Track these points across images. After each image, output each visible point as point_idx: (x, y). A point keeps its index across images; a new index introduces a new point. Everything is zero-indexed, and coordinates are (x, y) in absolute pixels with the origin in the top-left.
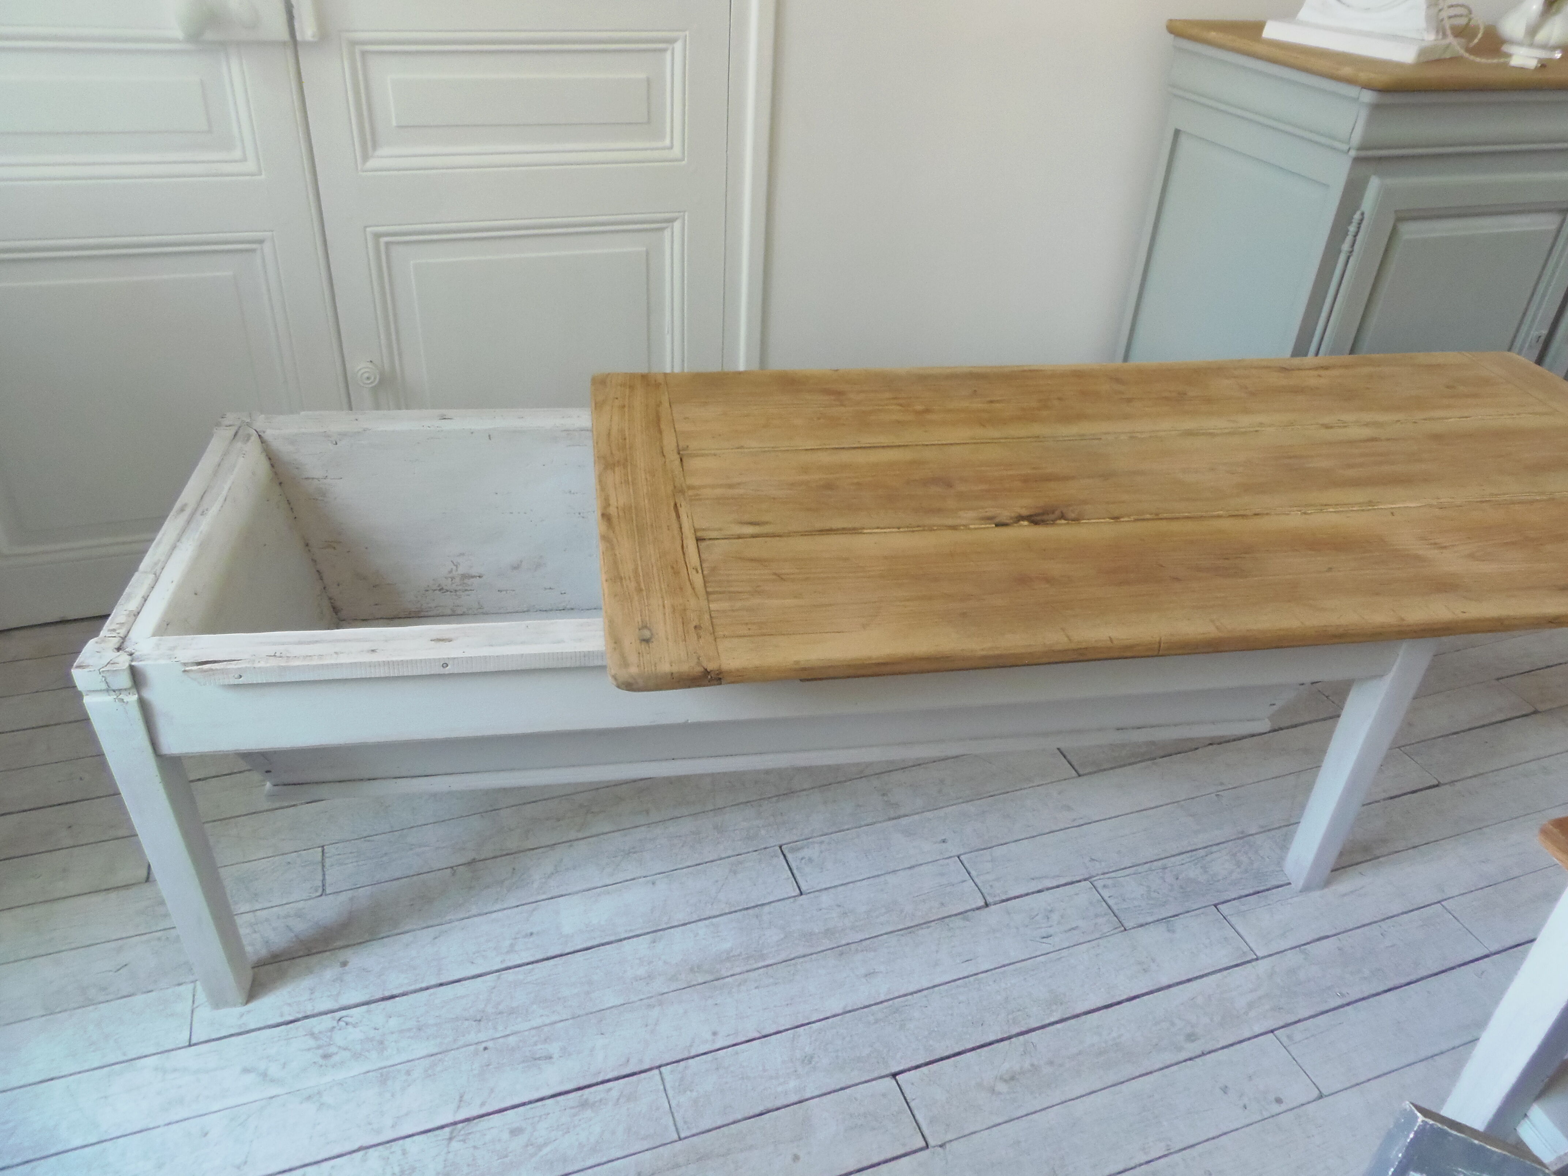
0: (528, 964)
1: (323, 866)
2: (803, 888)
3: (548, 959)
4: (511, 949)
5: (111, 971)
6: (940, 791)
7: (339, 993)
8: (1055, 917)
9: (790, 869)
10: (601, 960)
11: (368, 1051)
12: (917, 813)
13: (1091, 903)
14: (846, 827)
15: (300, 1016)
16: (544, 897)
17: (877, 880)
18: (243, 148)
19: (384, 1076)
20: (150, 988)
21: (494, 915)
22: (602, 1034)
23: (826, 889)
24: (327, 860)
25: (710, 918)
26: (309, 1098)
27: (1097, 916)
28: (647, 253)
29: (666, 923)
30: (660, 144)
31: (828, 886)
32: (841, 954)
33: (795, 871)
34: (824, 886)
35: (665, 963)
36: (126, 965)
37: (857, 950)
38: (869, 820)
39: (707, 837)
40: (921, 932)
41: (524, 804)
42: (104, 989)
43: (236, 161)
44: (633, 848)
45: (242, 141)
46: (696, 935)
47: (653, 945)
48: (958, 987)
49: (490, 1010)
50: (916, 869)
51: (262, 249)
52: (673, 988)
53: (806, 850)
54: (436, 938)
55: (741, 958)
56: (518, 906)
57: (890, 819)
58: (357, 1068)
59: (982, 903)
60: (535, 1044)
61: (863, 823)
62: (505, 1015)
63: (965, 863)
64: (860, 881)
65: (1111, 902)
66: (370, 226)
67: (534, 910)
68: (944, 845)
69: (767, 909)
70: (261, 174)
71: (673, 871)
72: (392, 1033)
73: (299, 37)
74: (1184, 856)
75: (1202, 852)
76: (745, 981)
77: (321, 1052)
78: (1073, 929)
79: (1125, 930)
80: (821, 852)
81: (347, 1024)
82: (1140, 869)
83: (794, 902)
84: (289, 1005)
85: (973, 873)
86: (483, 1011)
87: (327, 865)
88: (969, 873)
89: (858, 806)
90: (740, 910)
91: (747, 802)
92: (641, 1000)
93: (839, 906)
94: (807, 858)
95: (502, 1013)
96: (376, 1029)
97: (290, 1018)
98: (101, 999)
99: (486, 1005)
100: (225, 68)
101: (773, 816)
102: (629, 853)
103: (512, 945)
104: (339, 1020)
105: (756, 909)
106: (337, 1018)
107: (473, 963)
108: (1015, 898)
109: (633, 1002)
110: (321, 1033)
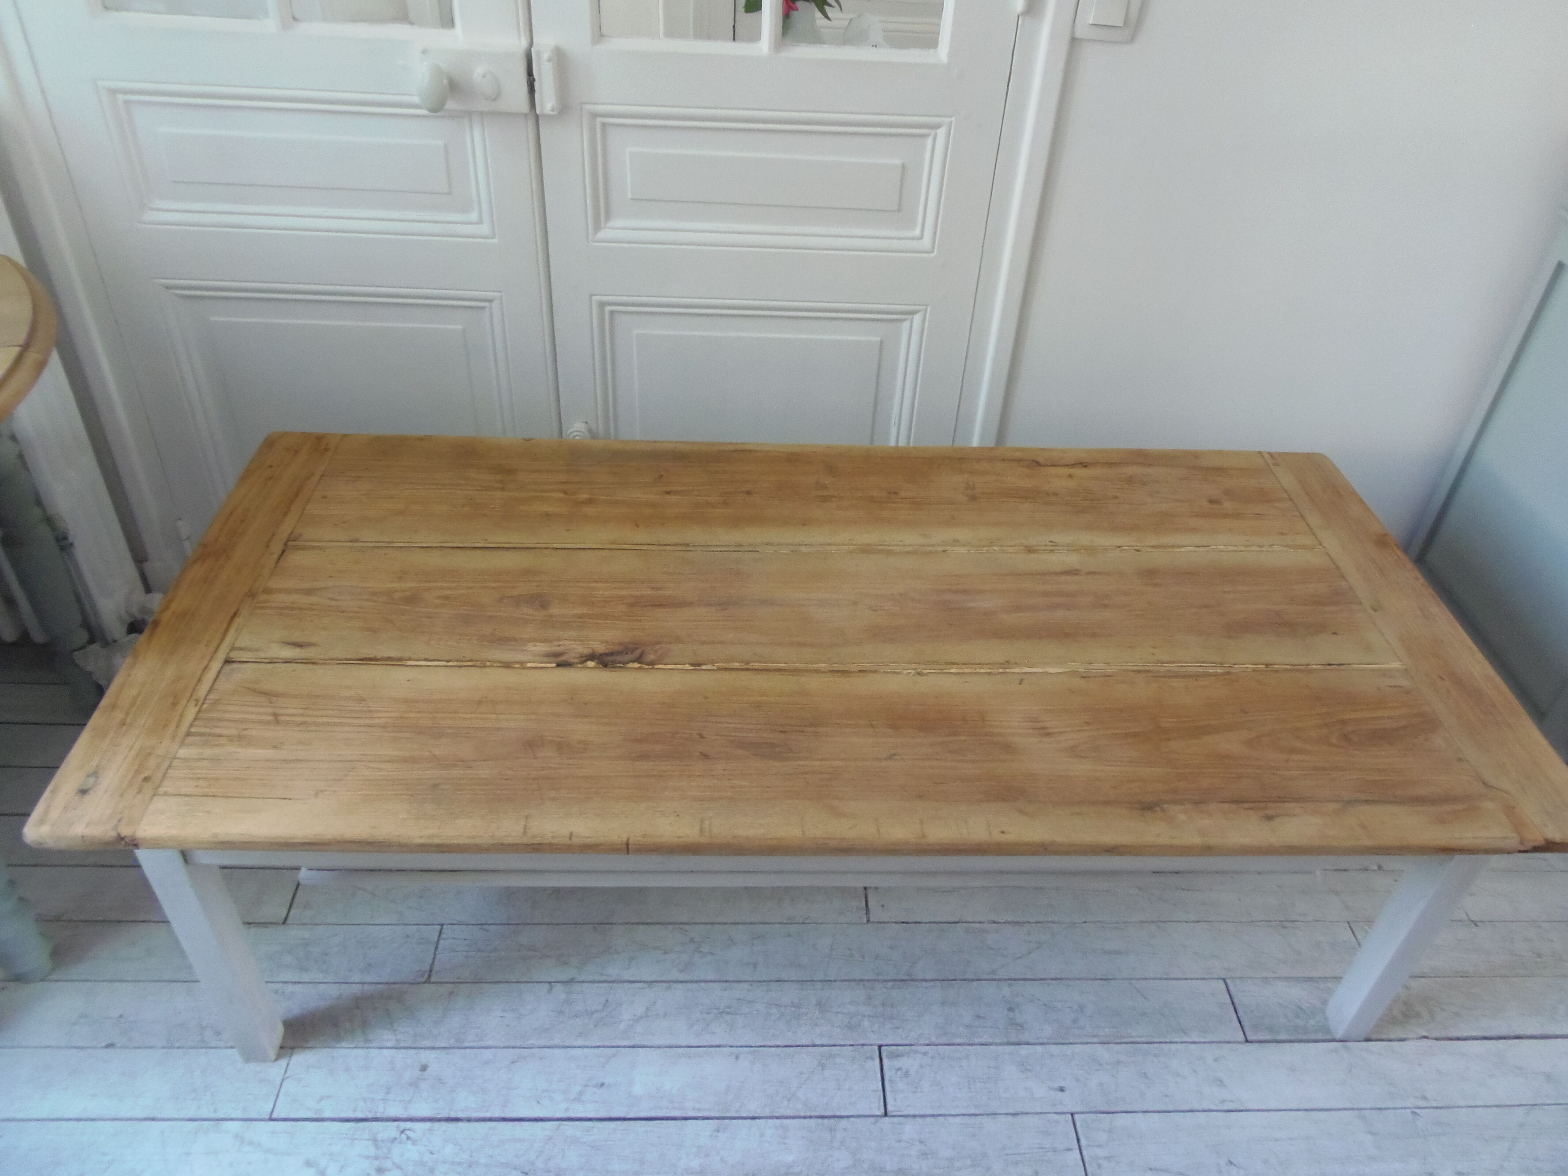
0: (590, 1119)
1: (436, 948)
2: (889, 1108)
3: (610, 1120)
4: (578, 1099)
6: (1075, 1021)
7: (411, 1100)
9: (882, 1080)
10: (660, 1137)
12: (1042, 1044)
14: (959, 1041)
15: (370, 1115)
16: (626, 1043)
17: (972, 1120)
18: (480, 211)
21: (575, 1051)
23: (914, 1116)
24: (442, 942)
25: (783, 1117)
28: (882, 344)
29: (737, 1111)
30: (910, 234)
31: (917, 1113)
33: (887, 1083)
34: (912, 1113)
35: (722, 1160)
38: (985, 1039)
39: (807, 1014)
42: (218, 1033)
43: (471, 223)
44: (729, 1007)
45: (480, 206)
46: (762, 1135)
47: (716, 1134)
49: (540, 1163)
50: (1020, 1119)
51: (491, 308)
53: (905, 1058)
54: (512, 1063)
56: (598, 1047)
57: (1009, 1044)
61: (976, 1041)
63: (1078, 1125)
64: (952, 1115)
66: (596, 295)
67: (614, 1056)
68: (1060, 1095)
69: (844, 1122)
70: (493, 238)
71: (761, 1046)
72: (445, 1162)
73: (538, 110)
77: (376, 1163)
80: (921, 1067)
81: (408, 1139)
83: (875, 1123)
84: (365, 1100)
85: (1083, 1142)
86: (533, 1164)
87: (440, 946)
88: (1078, 1140)
89: (978, 1017)
90: (818, 1117)
91: (861, 980)
93: (921, 1142)
94: (904, 1070)
95: (549, 1171)
96: (432, 1153)
97: (360, 1115)
98: (213, 1044)
99: (537, 1157)
100: (468, 134)
101: (883, 1005)
102: (723, 1012)
103: (581, 1093)
104: (402, 1132)
105: (832, 1120)
106: (402, 1129)
107: (539, 1103)
110: (382, 1141)
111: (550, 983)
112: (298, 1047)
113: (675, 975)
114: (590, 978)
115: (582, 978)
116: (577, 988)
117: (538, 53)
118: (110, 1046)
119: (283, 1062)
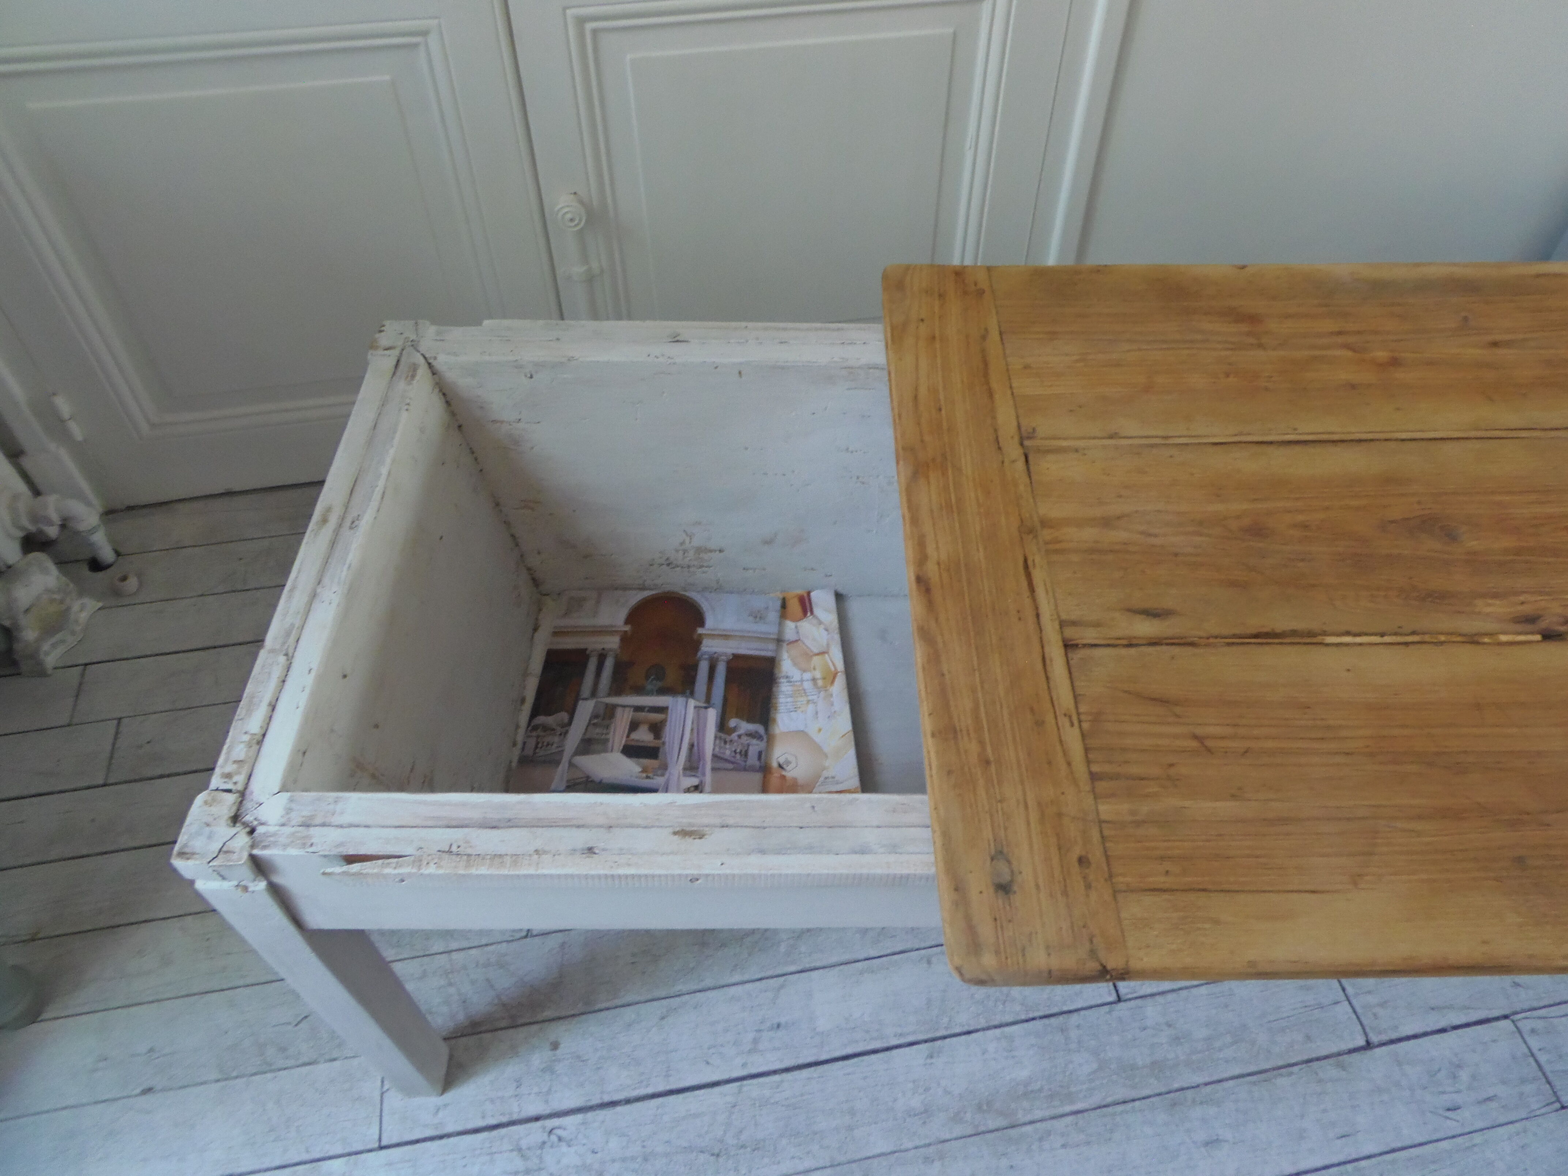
0: (775, 1072)
2: (1122, 991)
3: (799, 1067)
4: (754, 1049)
5: (289, 1023)
7: (550, 1090)
8: (1464, 1075)
10: (863, 1078)
13: (1514, 1058)
15: (504, 1119)
16: (793, 968)
17: (1220, 989)
20: (335, 1056)
21: (733, 990)
23: (1153, 996)
25: (1001, 1025)
27: (1522, 1080)
28: (955, 36)
29: (946, 1028)
31: (1154, 990)
32: (1174, 1104)
34: (1149, 991)
35: (947, 1092)
36: (306, 1017)
37: (1194, 1101)
40: (1278, 1080)
42: (283, 1049)
47: (929, 1061)
49: (730, 1140)
51: (427, 44)
52: (954, 1134)
54: (663, 1018)
55: (1042, 1095)
56: (760, 980)
59: (1363, 1041)
62: (749, 1149)
65: (1543, 1058)
66: (572, 8)
67: (782, 987)
69: (1074, 1018)
72: (614, 1161)
76: (1049, 1133)
78: (1489, 1099)
79: (1562, 1107)
81: (560, 1139)
83: (1110, 1012)
84: (492, 1101)
86: (721, 1141)
90: (1042, 1017)
92: (916, 1148)
93: (1169, 1025)
95: (743, 1147)
96: (594, 1152)
97: (493, 1121)
98: (281, 1063)
99: (725, 1132)
103: (755, 1041)
104: (551, 1132)
105: (1061, 1018)
106: (548, 1129)
107: (708, 1063)
108: (1408, 1038)
109: (907, 1150)
110: (529, 1149)
118: (148, 1091)
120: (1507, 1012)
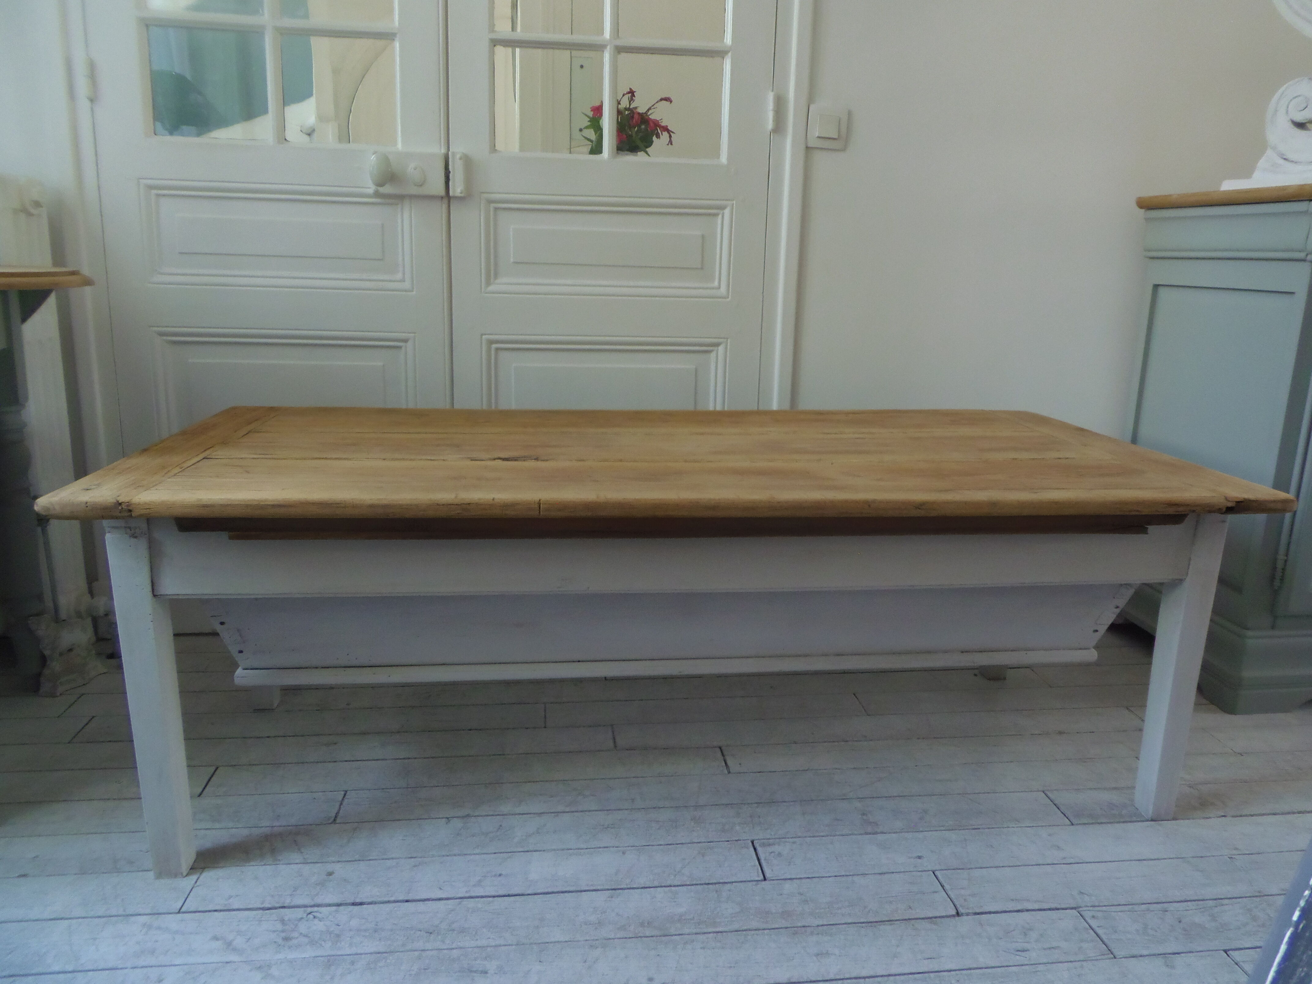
0: (490, 897)
1: (341, 804)
2: (768, 875)
3: (509, 896)
4: (479, 884)
6: (921, 819)
7: (317, 894)
8: (1034, 934)
9: (759, 860)
10: (558, 904)
11: (325, 941)
12: (896, 833)
13: (1076, 928)
14: (822, 834)
15: (278, 905)
16: (520, 850)
17: (844, 879)
18: (404, 270)
19: (330, 962)
21: (472, 857)
22: (540, 961)
23: (792, 879)
24: (346, 800)
25: (671, 886)
26: (260, 968)
27: (1082, 941)
28: (696, 370)
29: (628, 885)
30: (709, 285)
31: (794, 877)
32: (795, 933)
33: (763, 861)
34: (790, 877)
35: (618, 915)
37: (812, 933)
38: (845, 832)
39: (683, 825)
40: (882, 927)
41: (526, 782)
42: (131, 862)
43: (398, 280)
44: (613, 825)
45: (404, 267)
46: (654, 898)
47: (608, 899)
48: (915, 979)
49: (443, 926)
50: (887, 876)
51: (406, 347)
52: (618, 936)
53: (776, 847)
54: (415, 866)
55: (692, 921)
56: (495, 853)
57: (866, 834)
58: (309, 953)
59: (954, 912)
60: (476, 959)
61: (838, 834)
62: (456, 932)
63: (940, 877)
64: (826, 877)
65: (1100, 931)
66: (485, 334)
67: (509, 858)
68: (919, 861)
69: (728, 887)
70: (413, 291)
71: (644, 846)
72: (350, 930)
73: (451, 193)
74: (1189, 903)
75: (1211, 903)
76: (693, 941)
77: (283, 935)
78: (1054, 948)
79: (1115, 958)
80: (792, 850)
81: (315, 917)
82: (1136, 908)
83: (756, 885)
84: (272, 896)
85: (947, 887)
86: (437, 926)
87: (344, 803)
88: (943, 886)
89: (837, 820)
90: (702, 884)
91: (728, 804)
92: (586, 940)
93: (801, 894)
94: (777, 853)
95: (453, 930)
96: (338, 925)
97: (268, 905)
98: (126, 869)
99: (441, 922)
100: (399, 216)
101: (751, 817)
102: (608, 827)
103: (480, 881)
104: (309, 914)
105: (717, 885)
106: (308, 912)
107: (441, 889)
108: (990, 913)
109: (578, 941)
110: (289, 920)
111: (448, 818)
112: (208, 867)
113: (560, 808)
114: (484, 813)
115: (477, 814)
116: (473, 819)
117: (453, 153)
118: (23, 876)
119: (194, 878)
120: (1075, 906)
